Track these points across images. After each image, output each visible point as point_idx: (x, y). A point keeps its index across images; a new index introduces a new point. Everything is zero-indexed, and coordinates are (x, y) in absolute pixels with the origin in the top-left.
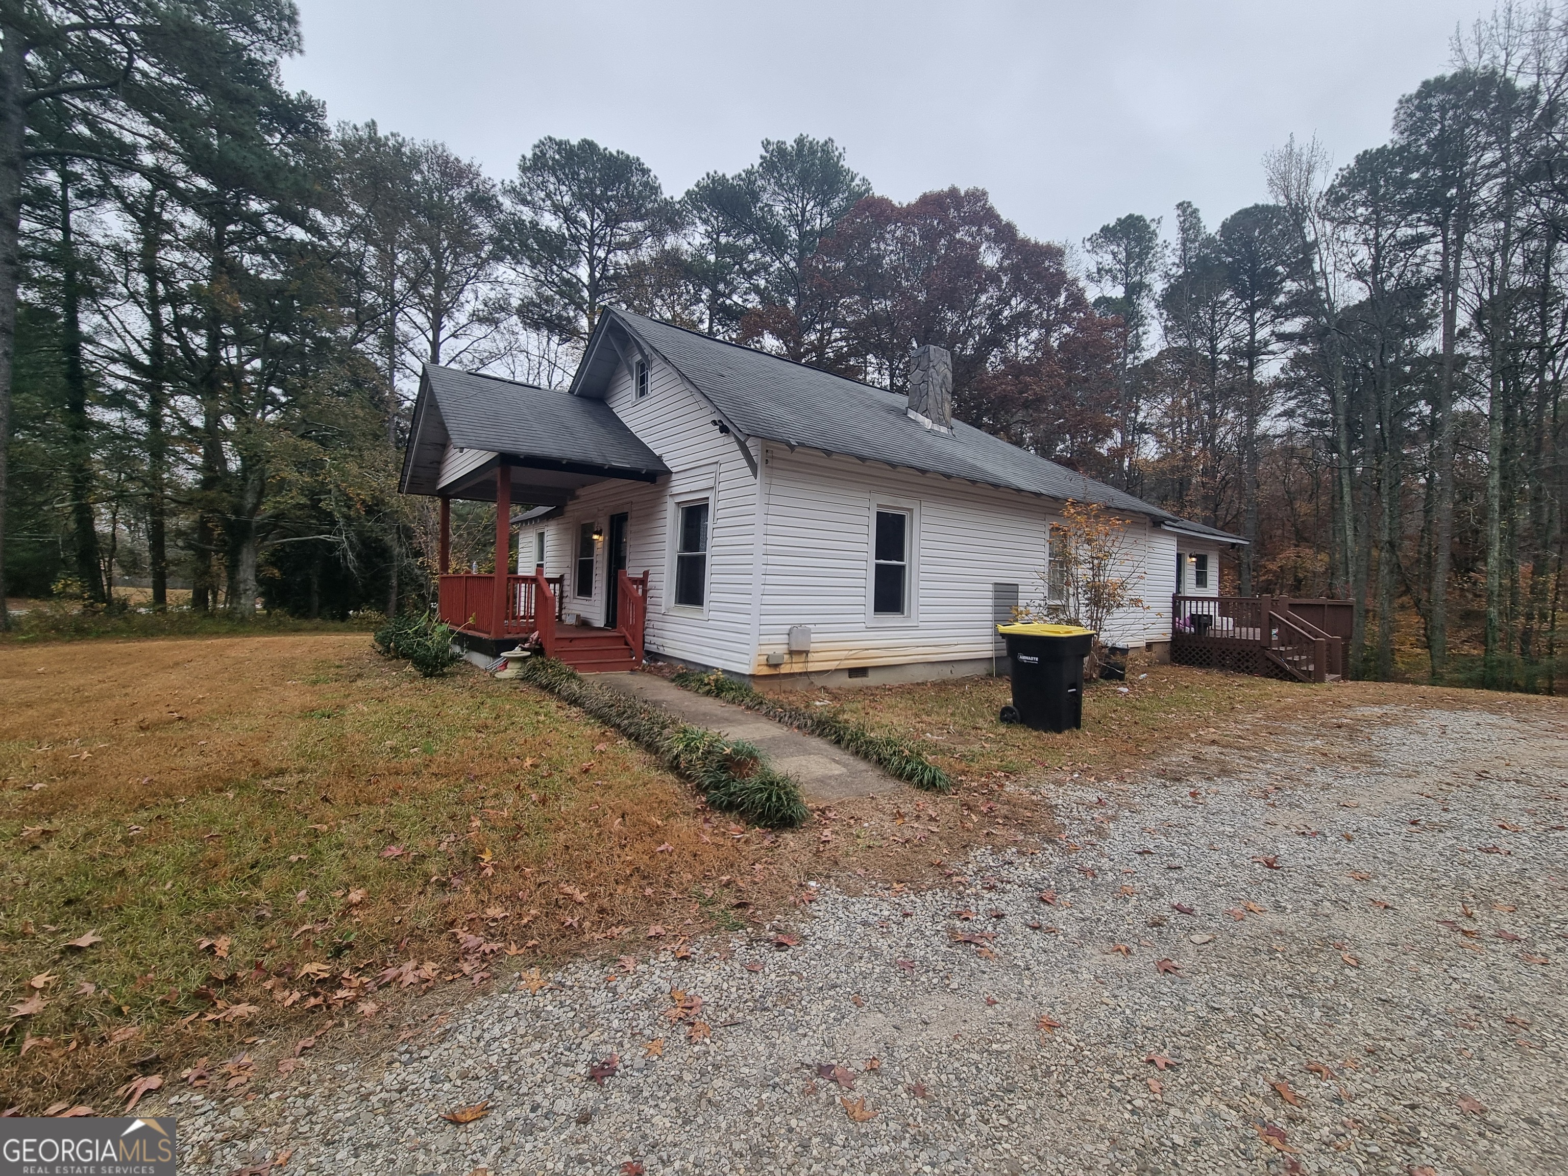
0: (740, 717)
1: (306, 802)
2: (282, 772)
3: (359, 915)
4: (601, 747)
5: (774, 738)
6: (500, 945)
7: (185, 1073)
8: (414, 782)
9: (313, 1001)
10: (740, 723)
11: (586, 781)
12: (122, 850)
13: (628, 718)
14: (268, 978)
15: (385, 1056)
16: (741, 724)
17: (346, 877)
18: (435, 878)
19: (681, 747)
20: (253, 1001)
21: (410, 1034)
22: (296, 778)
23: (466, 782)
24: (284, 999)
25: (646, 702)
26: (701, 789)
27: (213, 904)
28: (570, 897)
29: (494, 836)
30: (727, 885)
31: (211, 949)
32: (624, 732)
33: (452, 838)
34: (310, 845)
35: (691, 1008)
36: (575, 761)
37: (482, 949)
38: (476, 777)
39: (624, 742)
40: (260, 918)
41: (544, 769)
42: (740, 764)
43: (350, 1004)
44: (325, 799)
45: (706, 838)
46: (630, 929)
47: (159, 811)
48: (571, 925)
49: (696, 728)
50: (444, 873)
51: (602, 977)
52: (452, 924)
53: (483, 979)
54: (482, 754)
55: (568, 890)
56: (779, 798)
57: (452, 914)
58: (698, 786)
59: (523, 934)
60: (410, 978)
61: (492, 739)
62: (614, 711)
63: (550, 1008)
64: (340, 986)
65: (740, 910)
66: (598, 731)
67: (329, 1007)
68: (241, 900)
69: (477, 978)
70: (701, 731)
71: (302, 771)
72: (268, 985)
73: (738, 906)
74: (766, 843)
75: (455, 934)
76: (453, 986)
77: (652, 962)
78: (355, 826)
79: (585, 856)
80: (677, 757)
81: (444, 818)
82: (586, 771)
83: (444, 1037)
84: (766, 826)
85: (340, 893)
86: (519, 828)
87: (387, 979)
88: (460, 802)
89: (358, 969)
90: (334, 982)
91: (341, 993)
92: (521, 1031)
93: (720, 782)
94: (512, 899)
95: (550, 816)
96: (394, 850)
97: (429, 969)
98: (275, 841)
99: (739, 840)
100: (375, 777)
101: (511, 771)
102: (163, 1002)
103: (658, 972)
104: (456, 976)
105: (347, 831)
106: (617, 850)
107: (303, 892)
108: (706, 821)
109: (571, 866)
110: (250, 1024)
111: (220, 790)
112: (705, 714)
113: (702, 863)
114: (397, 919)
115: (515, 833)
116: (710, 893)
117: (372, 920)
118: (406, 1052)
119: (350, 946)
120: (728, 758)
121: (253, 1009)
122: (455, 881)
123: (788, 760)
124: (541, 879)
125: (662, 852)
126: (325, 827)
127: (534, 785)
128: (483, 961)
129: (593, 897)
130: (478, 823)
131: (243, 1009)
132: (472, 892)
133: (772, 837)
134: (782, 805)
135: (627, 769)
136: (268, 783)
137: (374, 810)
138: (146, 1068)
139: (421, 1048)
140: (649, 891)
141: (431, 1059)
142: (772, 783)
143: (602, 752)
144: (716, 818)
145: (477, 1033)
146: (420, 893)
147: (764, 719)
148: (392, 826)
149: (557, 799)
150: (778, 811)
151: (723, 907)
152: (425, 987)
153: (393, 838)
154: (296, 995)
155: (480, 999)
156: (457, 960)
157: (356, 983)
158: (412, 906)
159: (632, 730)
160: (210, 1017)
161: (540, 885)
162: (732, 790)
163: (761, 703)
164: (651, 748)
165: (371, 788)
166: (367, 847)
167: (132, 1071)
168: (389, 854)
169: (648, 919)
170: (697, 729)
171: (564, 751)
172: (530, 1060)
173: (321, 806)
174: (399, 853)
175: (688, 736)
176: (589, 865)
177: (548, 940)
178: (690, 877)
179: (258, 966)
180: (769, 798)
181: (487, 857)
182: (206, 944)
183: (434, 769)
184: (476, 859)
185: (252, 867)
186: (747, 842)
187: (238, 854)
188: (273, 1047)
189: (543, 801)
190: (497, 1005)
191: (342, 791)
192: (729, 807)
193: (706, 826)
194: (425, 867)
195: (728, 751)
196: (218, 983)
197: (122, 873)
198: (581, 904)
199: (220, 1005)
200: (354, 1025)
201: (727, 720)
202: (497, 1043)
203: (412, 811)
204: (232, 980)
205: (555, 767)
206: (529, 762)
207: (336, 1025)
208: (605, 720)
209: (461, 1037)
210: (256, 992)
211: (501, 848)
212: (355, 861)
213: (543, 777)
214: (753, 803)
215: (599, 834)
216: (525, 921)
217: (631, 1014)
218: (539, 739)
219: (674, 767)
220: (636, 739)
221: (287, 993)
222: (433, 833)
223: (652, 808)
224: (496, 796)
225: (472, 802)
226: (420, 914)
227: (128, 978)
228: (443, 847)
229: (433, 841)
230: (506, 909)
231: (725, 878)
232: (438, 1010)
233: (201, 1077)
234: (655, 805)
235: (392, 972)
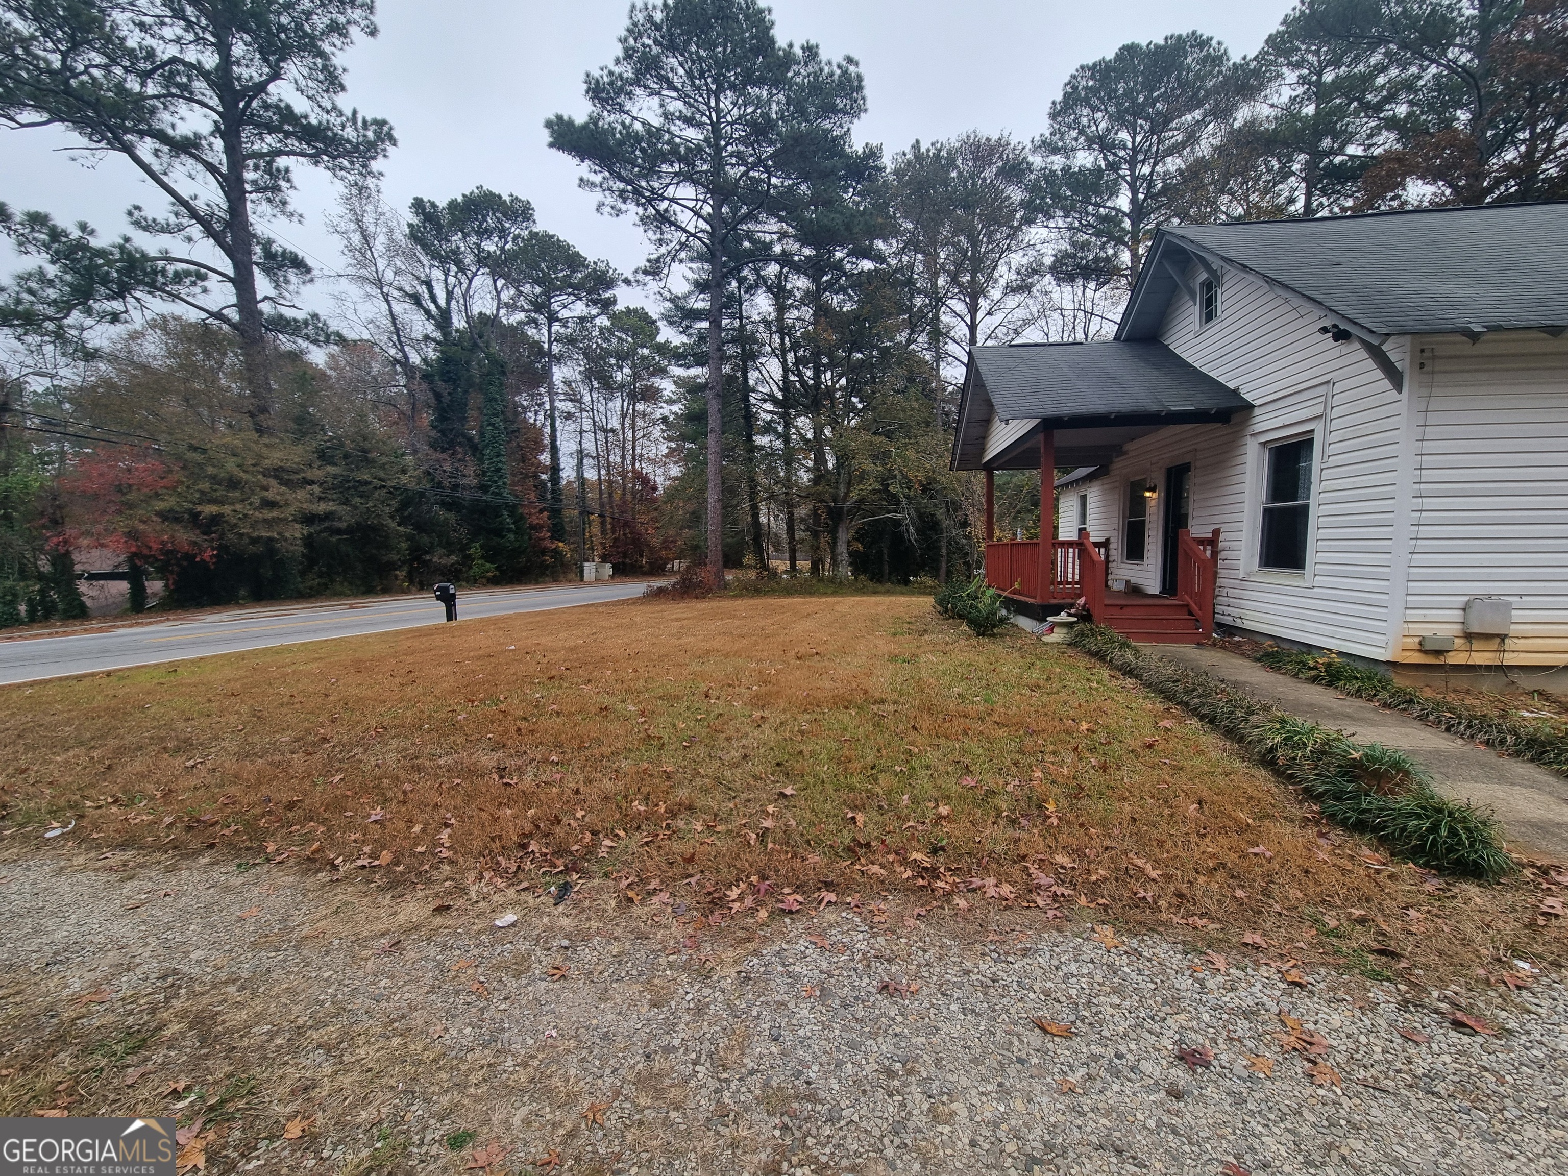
0: (1371, 715)
1: (901, 727)
2: (883, 701)
3: (947, 827)
4: (1167, 723)
5: (1438, 752)
6: (1071, 892)
7: (849, 899)
8: (979, 726)
9: (921, 882)
10: (1372, 723)
11: (1150, 757)
12: (799, 738)
13: (1199, 697)
14: (888, 853)
15: (978, 946)
16: (1373, 725)
17: (935, 794)
18: (1005, 814)
19: (1278, 739)
20: (882, 866)
21: (996, 938)
22: (892, 708)
23: (1025, 734)
24: (901, 873)
25: (1222, 681)
26: (1309, 794)
27: (852, 789)
28: (1141, 870)
29: (1056, 790)
30: (1362, 921)
31: (853, 818)
32: (1195, 712)
33: (1017, 783)
34: (908, 761)
35: (1311, 1044)
36: (1136, 733)
37: (1053, 889)
38: (1034, 731)
39: (1194, 723)
40: (880, 807)
41: (1102, 736)
42: (1378, 777)
43: (948, 895)
44: (914, 728)
45: (1322, 856)
46: (1218, 926)
47: (815, 716)
48: (1144, 898)
49: (1300, 721)
50: (1013, 811)
51: (1186, 963)
52: (1024, 857)
53: (1056, 917)
54: (1037, 711)
55: (1139, 862)
56: (1453, 832)
57: (1023, 850)
58: (1306, 790)
59: (1093, 890)
60: (991, 892)
61: (1045, 698)
62: (1180, 688)
63: (1126, 969)
64: (938, 878)
65: (1384, 959)
66: (1160, 707)
67: (933, 890)
68: (867, 791)
69: (1051, 913)
70: (1308, 725)
71: (895, 703)
72: (891, 858)
73: (1381, 952)
74: (1427, 887)
75: (1027, 867)
76: (1028, 912)
77: (1249, 970)
78: (939, 754)
79: (1155, 834)
80: (1272, 750)
81: (1008, 763)
82: (1150, 746)
83: (1025, 952)
84: (1426, 865)
85: (931, 805)
86: (1082, 789)
87: (974, 886)
88: (1021, 752)
89: (950, 870)
90: (934, 873)
91: (940, 884)
92: (1098, 978)
93: (1343, 792)
94: (1078, 853)
95: (1112, 784)
96: (969, 781)
97: (1006, 889)
98: (884, 752)
99: (1378, 872)
100: (949, 717)
101: (1068, 732)
102: (831, 846)
103: (1259, 986)
104: (1032, 905)
105: (932, 756)
106: (1194, 838)
107: (906, 797)
108: (1321, 835)
109: (1139, 837)
110: (882, 882)
111: (846, 708)
112: (1311, 705)
113: (1318, 883)
114: (977, 839)
115: (1077, 793)
116: (1333, 923)
117: (957, 833)
118: (994, 951)
119: (942, 849)
120: (1356, 764)
121: (882, 871)
122: (1024, 822)
123: (1465, 784)
124: (1107, 843)
125: (1256, 855)
126: (916, 750)
127: (1092, 750)
128: (1055, 901)
129: (1168, 878)
130: (1040, 774)
131: (876, 869)
132: (1040, 835)
133: (1440, 883)
134: (1460, 842)
135: (1201, 752)
136: (875, 708)
137: (950, 743)
138: (829, 886)
139: (1007, 953)
140: (1239, 893)
141: (1016, 966)
142: (1440, 811)
143: (1167, 730)
144: (1337, 835)
145: (1055, 962)
146: (994, 823)
147: (1417, 724)
148: (967, 760)
149: (1119, 768)
150: (1450, 850)
151: (1355, 945)
152: (1005, 904)
153: (968, 770)
154: (909, 873)
155: (1055, 933)
156: (1030, 891)
157: (950, 880)
158: (988, 832)
159: (1205, 710)
160: (858, 867)
161: (1107, 848)
162: (1364, 806)
163: (1411, 701)
164: (1230, 733)
165: (947, 725)
166: (948, 773)
167: (820, 885)
168: (965, 783)
169: (1242, 923)
170: (1303, 722)
171: (1122, 722)
172: (1110, 1011)
173: (913, 733)
174: (973, 784)
175: (1288, 727)
176: (1161, 844)
177: (1120, 905)
178: (1300, 895)
179: (883, 842)
180: (1434, 829)
181: (1051, 807)
182: (850, 815)
183: (996, 718)
184: (1040, 807)
185: (872, 768)
186: (1391, 877)
187: (862, 757)
188: (898, 905)
189: (1104, 768)
190: (1072, 945)
191: (925, 723)
192: (1360, 827)
193: (1322, 841)
194: (996, 801)
195: (1356, 755)
196: (861, 845)
197: (801, 752)
198: (1154, 880)
199: (863, 861)
200: (953, 912)
201: (1349, 717)
202: (1075, 979)
203: (981, 751)
204: (868, 845)
205: (1112, 736)
206: (1084, 726)
207: (938, 907)
208: (1168, 696)
209: (1040, 959)
210: (883, 860)
211: (1063, 802)
212: (939, 782)
213: (1101, 744)
214: (1404, 829)
215: (1172, 815)
216: (1094, 878)
217: (1225, 1016)
218: (1093, 706)
219: (1268, 760)
220: (1211, 722)
221: (902, 869)
222: (1000, 774)
223: (1238, 802)
224: (1054, 753)
225: (1033, 754)
226: (996, 841)
227: (812, 824)
228: (1009, 788)
229: (1001, 782)
230: (1074, 861)
231: (1357, 912)
232: (1018, 928)
233: (857, 906)
234: (1244, 800)
235: (977, 882)
